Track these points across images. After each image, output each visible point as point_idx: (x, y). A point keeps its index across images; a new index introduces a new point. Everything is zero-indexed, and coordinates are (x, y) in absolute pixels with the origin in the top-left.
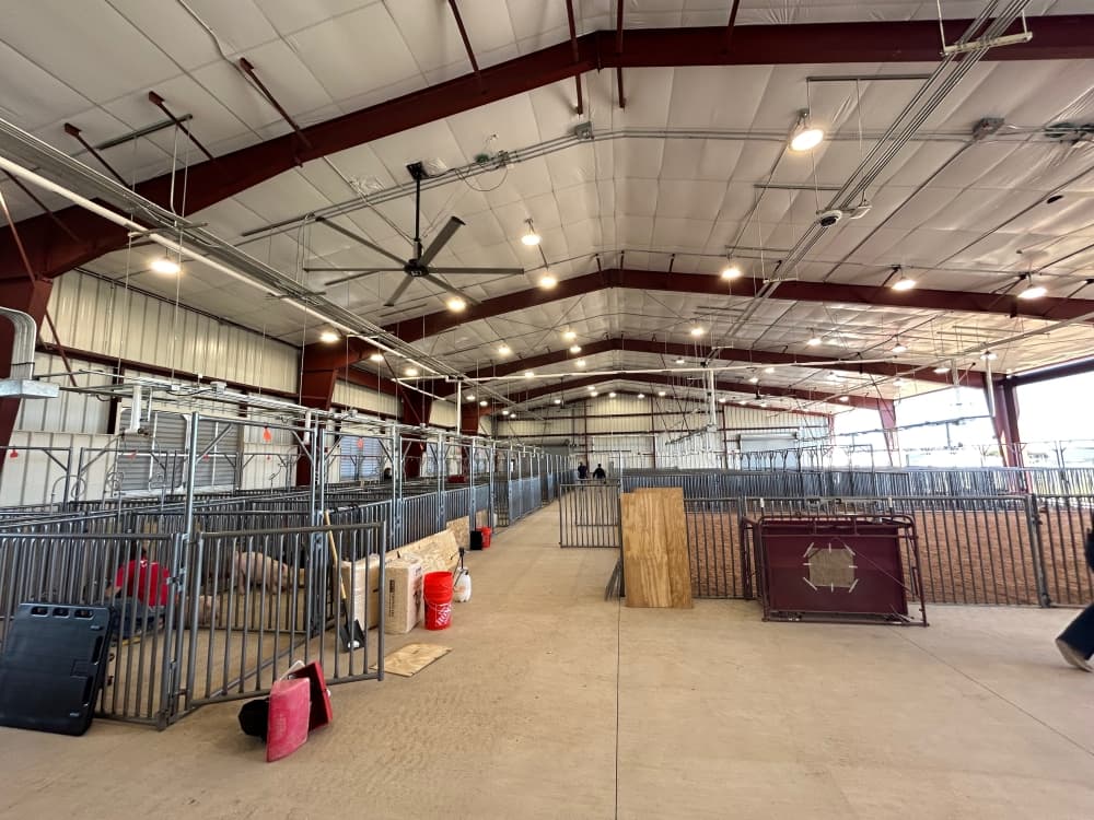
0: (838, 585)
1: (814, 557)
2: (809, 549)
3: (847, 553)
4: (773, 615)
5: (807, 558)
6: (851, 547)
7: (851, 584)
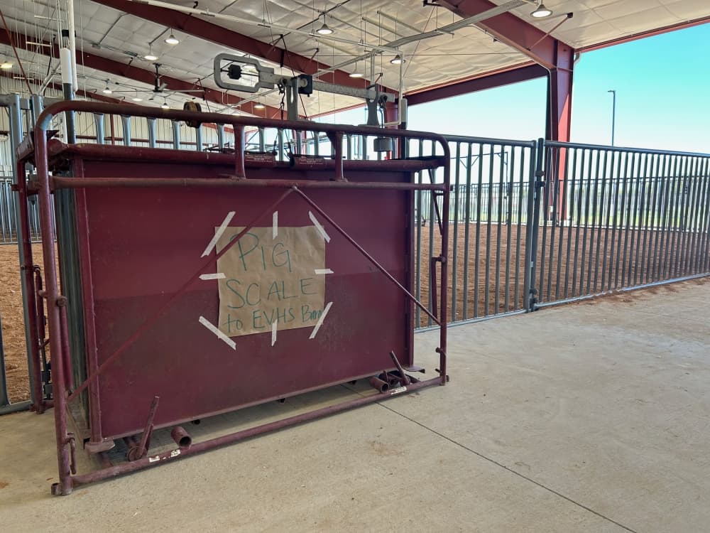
0: (285, 327)
1: (233, 252)
2: (220, 231)
3: (314, 237)
4: (103, 458)
5: (215, 255)
6: (323, 220)
7: (314, 315)
